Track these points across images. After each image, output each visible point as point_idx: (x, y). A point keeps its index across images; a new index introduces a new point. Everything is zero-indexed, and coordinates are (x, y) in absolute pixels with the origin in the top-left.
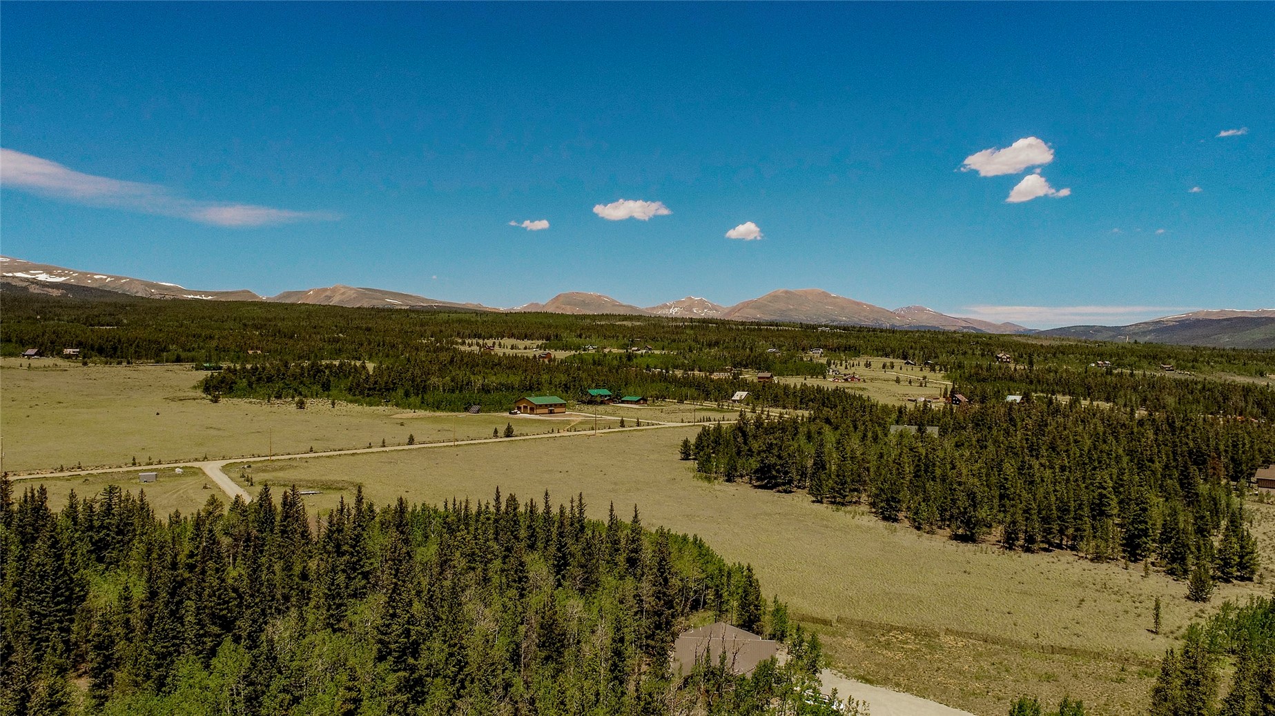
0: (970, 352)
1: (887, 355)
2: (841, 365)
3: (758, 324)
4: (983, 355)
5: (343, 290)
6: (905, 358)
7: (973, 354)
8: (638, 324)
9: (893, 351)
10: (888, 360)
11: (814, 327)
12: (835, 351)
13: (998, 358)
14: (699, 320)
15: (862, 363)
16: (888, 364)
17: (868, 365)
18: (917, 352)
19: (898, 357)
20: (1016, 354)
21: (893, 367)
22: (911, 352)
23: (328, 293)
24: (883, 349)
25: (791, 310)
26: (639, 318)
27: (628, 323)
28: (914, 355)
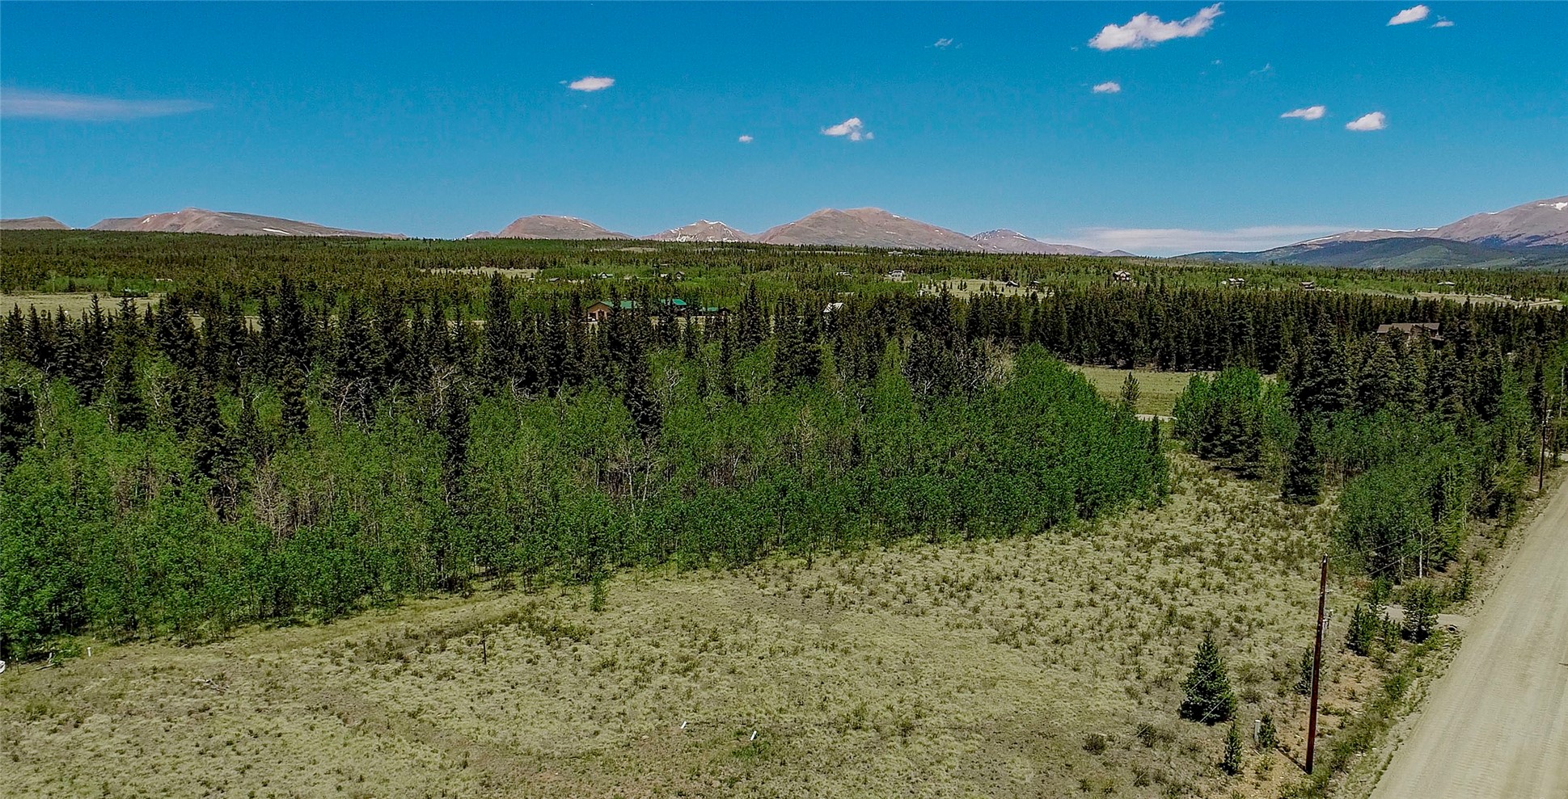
0: (1083, 270)
1: (984, 276)
4: (1098, 274)
5: (198, 216)
6: (1004, 280)
7: (1087, 273)
9: (991, 271)
10: (985, 282)
11: (883, 252)
12: (920, 273)
13: (1117, 276)
14: (732, 245)
15: (956, 285)
16: (988, 285)
17: (963, 286)
18: (1019, 271)
19: (997, 278)
20: (1137, 271)
21: (994, 287)
22: (1013, 271)
24: (978, 269)
25: (840, 237)
26: (650, 243)
27: (638, 250)
28: (1017, 274)
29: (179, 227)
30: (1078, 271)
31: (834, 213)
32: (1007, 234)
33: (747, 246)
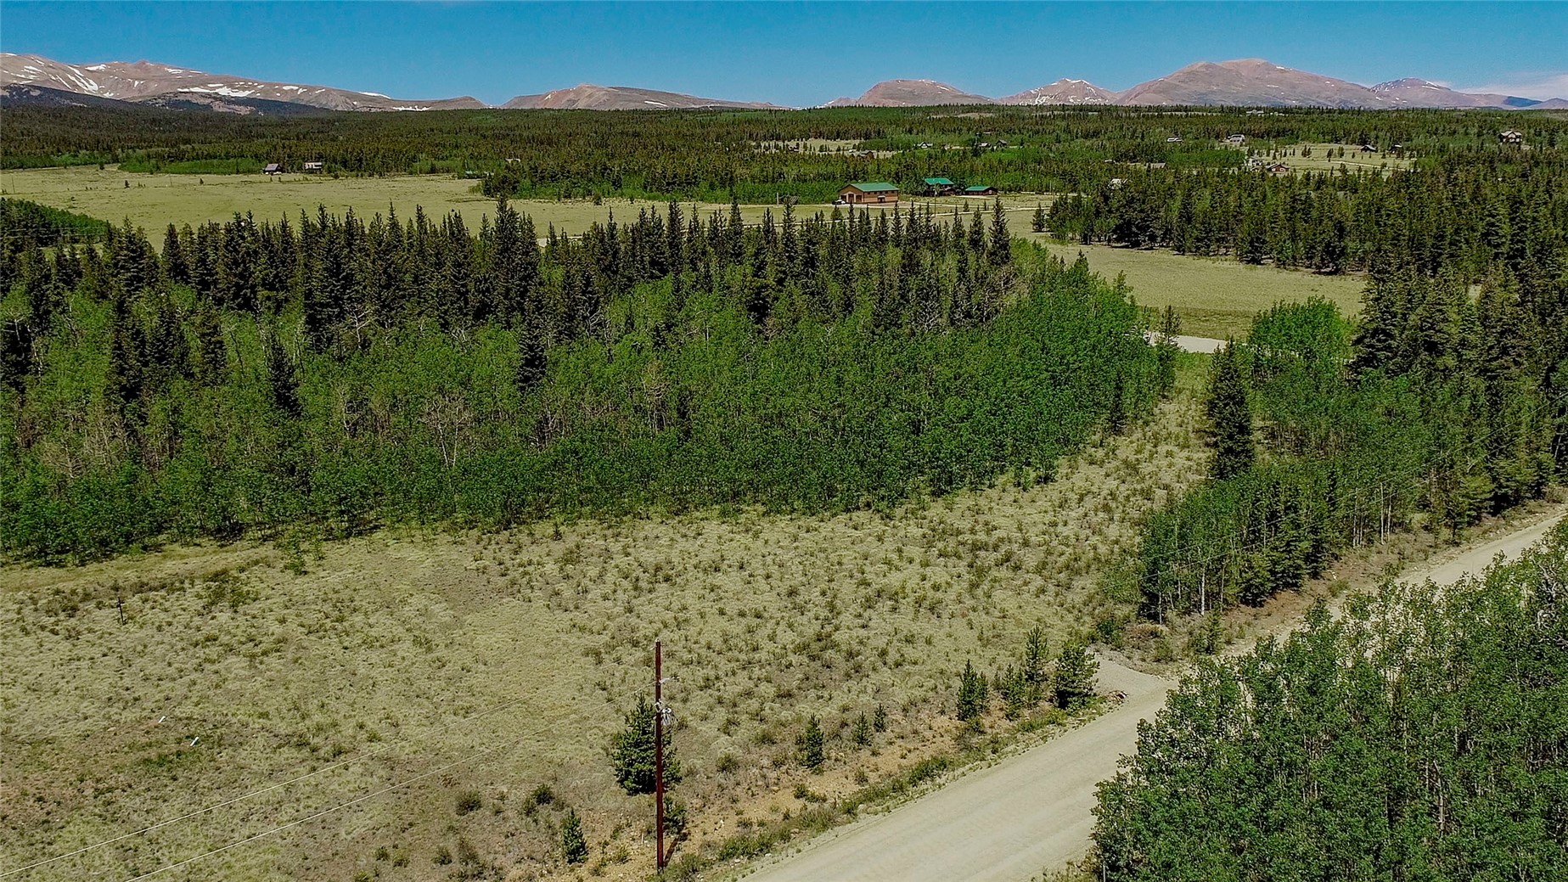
0: (1462, 131)
1: (1337, 141)
2: (1268, 155)
3: (1160, 109)
4: (1480, 135)
5: (589, 91)
6: (1363, 142)
7: (1466, 134)
8: (988, 115)
9: (1347, 134)
10: (1335, 147)
11: (1241, 111)
12: (1262, 137)
13: (1501, 137)
14: (1074, 108)
15: (1299, 152)
16: (1336, 152)
17: (1306, 153)
18: (1380, 134)
19: (1353, 142)
20: (1532, 131)
21: (1342, 155)
22: (1373, 134)
23: (571, 96)
24: (1333, 132)
25: (1213, 91)
26: (990, 108)
27: (974, 116)
28: (1377, 137)
29: (574, 102)
30: (1455, 132)
31: (1207, 67)
32: (1414, 83)
33: (1091, 108)
